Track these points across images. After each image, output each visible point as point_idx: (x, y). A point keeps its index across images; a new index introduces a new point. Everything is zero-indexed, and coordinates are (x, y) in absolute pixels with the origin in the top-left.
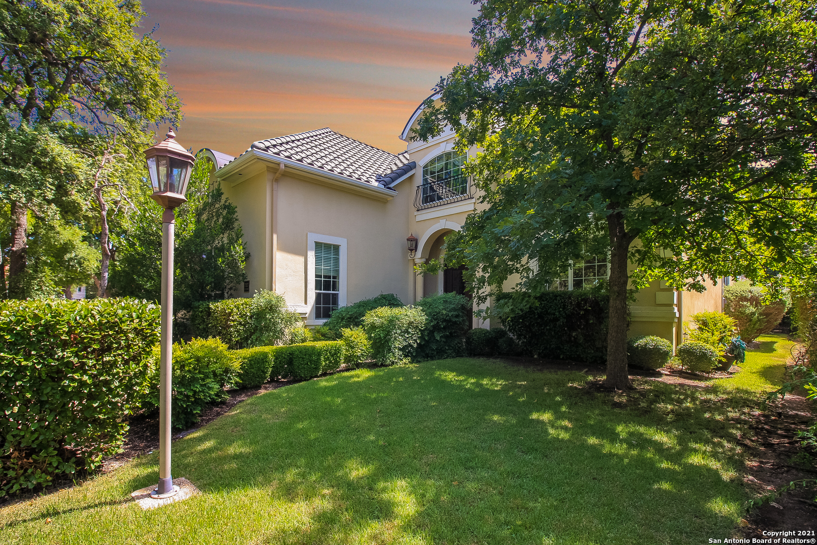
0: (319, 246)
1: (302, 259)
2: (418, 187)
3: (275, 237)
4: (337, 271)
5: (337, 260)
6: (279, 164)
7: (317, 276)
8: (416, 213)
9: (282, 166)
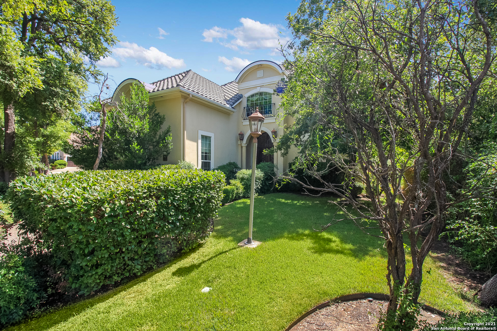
0: (203, 137)
1: (196, 144)
2: (244, 108)
3: (185, 132)
4: (210, 150)
5: (210, 145)
6: (189, 95)
7: (202, 153)
8: (243, 121)
9: (191, 96)
